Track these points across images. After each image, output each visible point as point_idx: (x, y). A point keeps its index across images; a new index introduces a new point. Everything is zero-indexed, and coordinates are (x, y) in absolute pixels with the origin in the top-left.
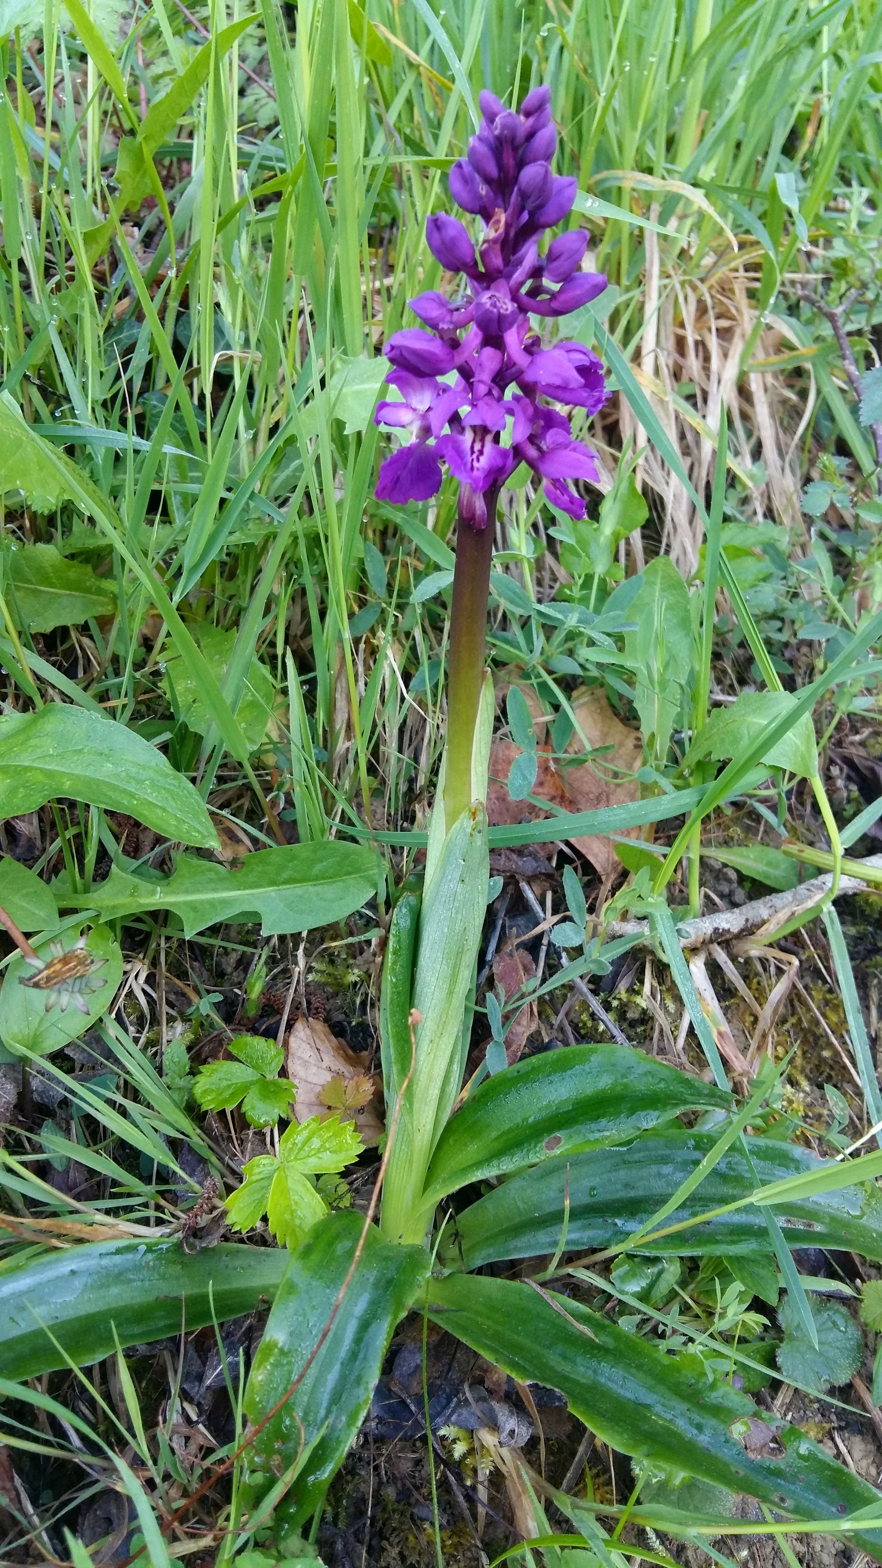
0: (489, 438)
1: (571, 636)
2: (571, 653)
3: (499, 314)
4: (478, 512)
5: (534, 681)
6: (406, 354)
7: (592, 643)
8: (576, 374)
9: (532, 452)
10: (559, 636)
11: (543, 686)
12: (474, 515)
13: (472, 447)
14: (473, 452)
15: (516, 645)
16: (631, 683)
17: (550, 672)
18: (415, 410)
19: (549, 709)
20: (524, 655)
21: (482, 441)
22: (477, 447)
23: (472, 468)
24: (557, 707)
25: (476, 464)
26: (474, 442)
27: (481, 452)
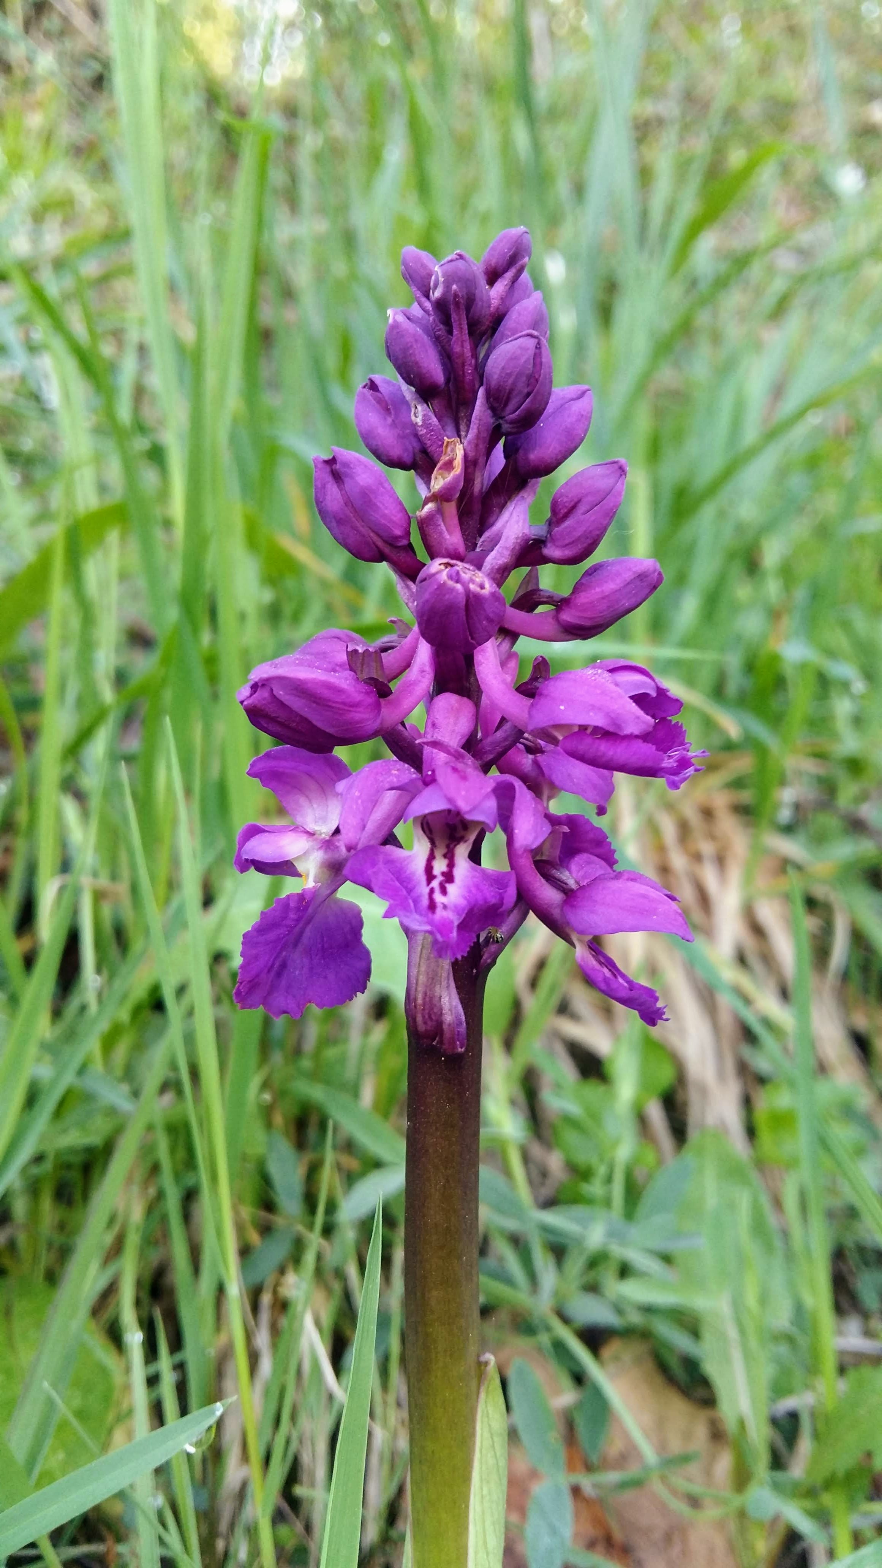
0: (462, 851)
1: (595, 1262)
2: (593, 1288)
3: (468, 592)
4: (448, 1018)
5: (544, 1339)
6: (280, 693)
7: (625, 1271)
8: (633, 707)
9: (549, 895)
10: (575, 1265)
11: (559, 1347)
12: (439, 1024)
13: (429, 869)
14: (430, 877)
15: (509, 1281)
16: (694, 1331)
17: (565, 1319)
18: (311, 834)
19: (566, 1382)
20: (521, 1297)
21: (450, 857)
22: (440, 866)
23: (432, 906)
24: (579, 1378)
25: (438, 898)
26: (431, 858)
27: (449, 877)
